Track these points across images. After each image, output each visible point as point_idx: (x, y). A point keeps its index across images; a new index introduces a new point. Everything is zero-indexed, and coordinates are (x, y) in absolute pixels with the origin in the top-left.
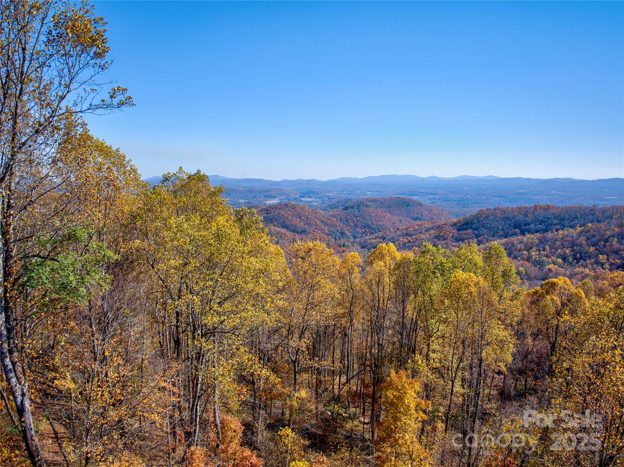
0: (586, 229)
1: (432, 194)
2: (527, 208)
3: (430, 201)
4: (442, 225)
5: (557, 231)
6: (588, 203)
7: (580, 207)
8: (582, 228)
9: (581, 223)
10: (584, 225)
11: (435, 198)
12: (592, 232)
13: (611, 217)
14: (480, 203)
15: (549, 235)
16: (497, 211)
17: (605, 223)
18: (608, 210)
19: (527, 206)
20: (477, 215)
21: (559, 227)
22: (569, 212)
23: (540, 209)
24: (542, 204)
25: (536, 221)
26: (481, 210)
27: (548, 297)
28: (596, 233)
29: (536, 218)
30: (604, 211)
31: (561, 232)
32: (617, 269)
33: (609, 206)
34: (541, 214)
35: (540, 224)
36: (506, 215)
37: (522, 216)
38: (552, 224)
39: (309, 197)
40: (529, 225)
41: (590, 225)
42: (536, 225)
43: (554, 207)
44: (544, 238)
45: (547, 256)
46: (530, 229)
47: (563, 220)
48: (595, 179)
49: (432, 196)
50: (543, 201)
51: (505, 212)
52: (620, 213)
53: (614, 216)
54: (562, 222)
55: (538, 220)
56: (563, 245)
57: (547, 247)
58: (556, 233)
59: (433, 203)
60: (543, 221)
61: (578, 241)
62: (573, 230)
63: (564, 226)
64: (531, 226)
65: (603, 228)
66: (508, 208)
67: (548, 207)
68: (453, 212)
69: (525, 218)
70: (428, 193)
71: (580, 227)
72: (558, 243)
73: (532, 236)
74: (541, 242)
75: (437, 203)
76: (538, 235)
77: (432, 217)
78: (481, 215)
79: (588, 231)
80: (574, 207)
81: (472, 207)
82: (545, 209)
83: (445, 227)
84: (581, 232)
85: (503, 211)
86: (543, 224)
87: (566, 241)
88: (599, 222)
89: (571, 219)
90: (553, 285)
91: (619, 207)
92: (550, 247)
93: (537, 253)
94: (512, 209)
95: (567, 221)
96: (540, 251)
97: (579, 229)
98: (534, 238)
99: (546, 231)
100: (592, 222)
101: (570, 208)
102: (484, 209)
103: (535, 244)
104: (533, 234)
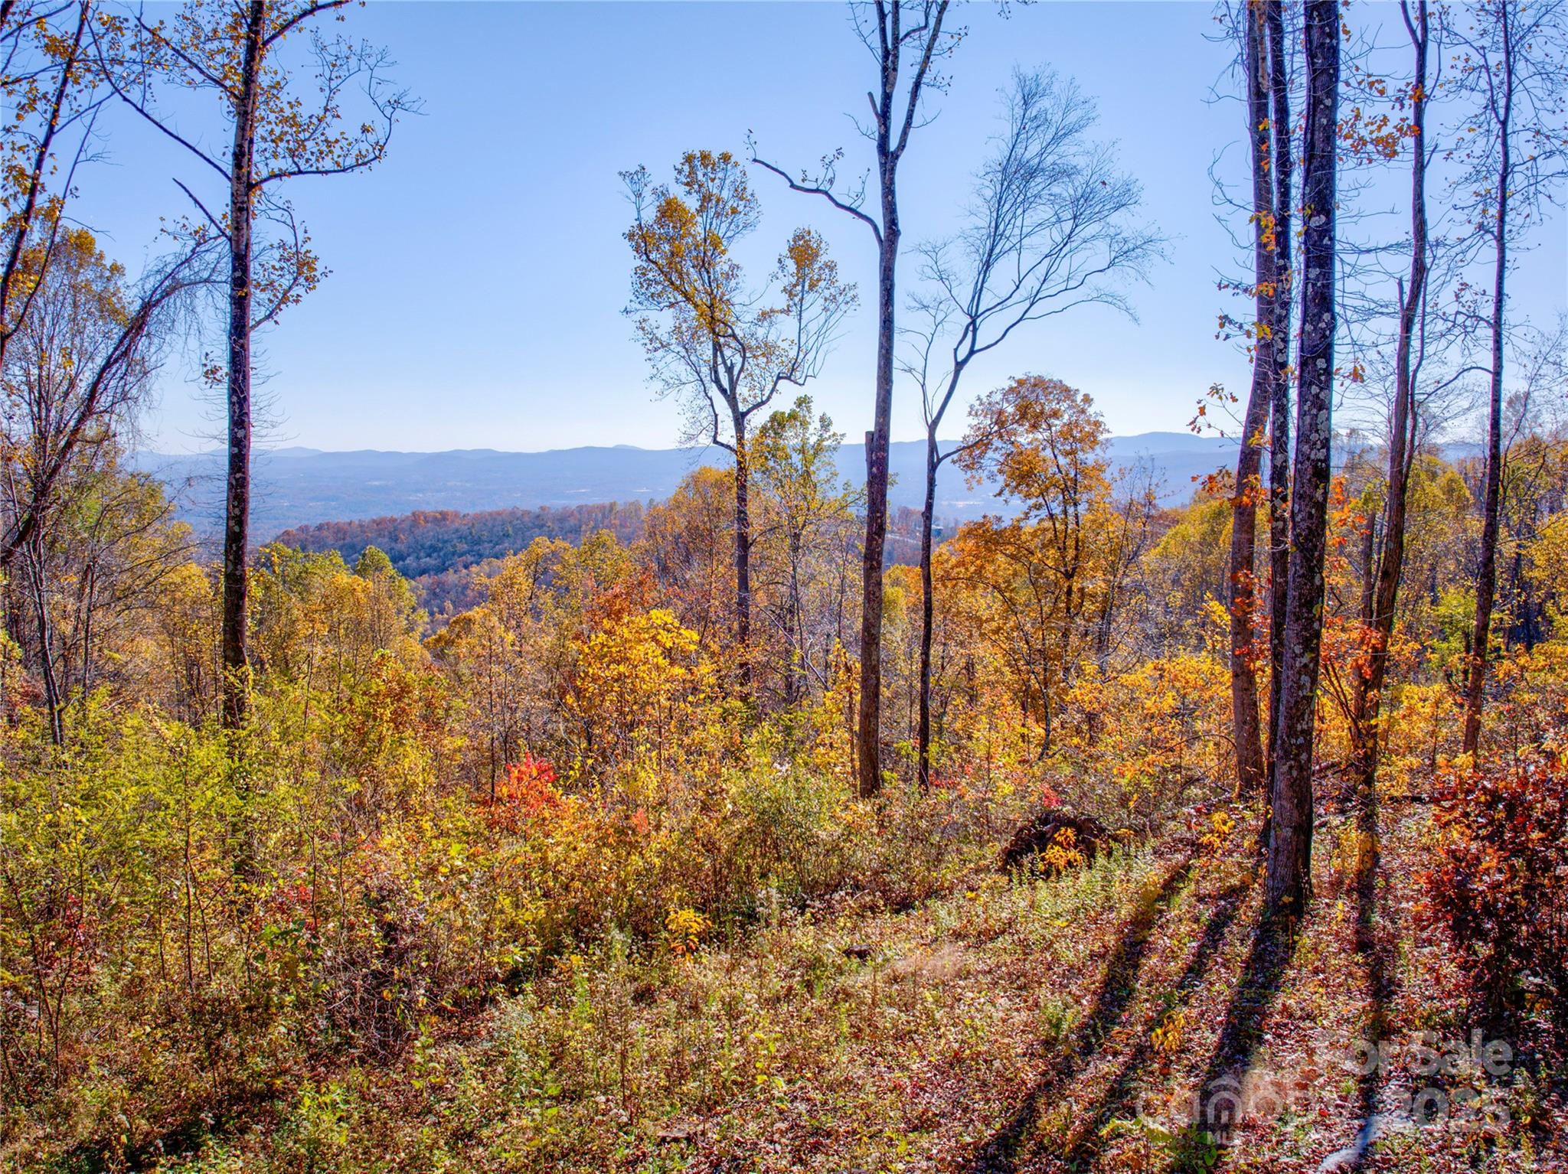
5: (466, 567)
6: (529, 504)
7: (513, 513)
9: (517, 545)
14: (276, 519)
15: (450, 577)
16: (325, 533)
18: (571, 514)
19: (395, 515)
21: (470, 559)
22: (490, 524)
23: (427, 522)
24: (428, 509)
25: (418, 548)
26: (283, 534)
29: (417, 542)
30: (562, 518)
31: (475, 569)
34: (428, 533)
35: (429, 555)
36: (348, 540)
37: (387, 540)
38: (454, 554)
40: (404, 560)
42: (418, 558)
43: (456, 515)
44: (439, 584)
47: (478, 542)
50: (431, 503)
51: (345, 533)
52: (595, 519)
53: (584, 528)
54: (476, 548)
55: (422, 546)
57: (449, 605)
58: (464, 571)
60: (433, 550)
62: (500, 563)
63: (481, 556)
64: (408, 561)
66: (350, 524)
67: (444, 516)
69: (395, 545)
73: (413, 582)
74: (434, 594)
76: (425, 578)
78: (286, 543)
80: (499, 514)
82: (436, 521)
85: (339, 531)
86: (435, 555)
89: (495, 539)
91: (593, 507)
92: (453, 603)
94: (361, 526)
95: (486, 545)
96: (434, 613)
98: (417, 588)
99: (442, 569)
101: (490, 514)
102: (292, 528)
104: (413, 578)
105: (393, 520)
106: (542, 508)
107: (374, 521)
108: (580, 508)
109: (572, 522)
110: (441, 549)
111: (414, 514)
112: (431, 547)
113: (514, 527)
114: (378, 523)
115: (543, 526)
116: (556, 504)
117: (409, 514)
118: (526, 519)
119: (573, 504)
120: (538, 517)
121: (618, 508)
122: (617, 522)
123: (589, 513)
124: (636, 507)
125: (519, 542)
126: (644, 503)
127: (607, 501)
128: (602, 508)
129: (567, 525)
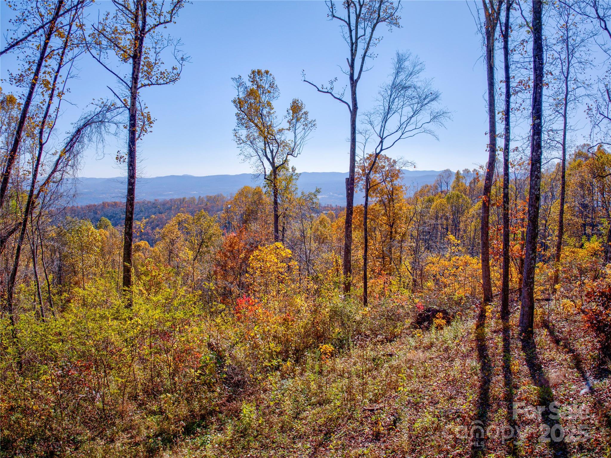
105: (95, 206)
106: (156, 200)
107: (87, 206)
108: (171, 200)
109: (168, 205)
110: (115, 217)
111: (103, 203)
112: (111, 216)
113: (144, 208)
114: (89, 206)
115: (156, 207)
116: (161, 198)
117: (101, 203)
118: (149, 204)
119: (168, 198)
120: (154, 203)
121: (187, 200)
122: (186, 205)
123: (175, 202)
124: (193, 199)
125: (147, 214)
126: (197, 197)
127: (182, 197)
128: (180, 200)
129: (166, 207)
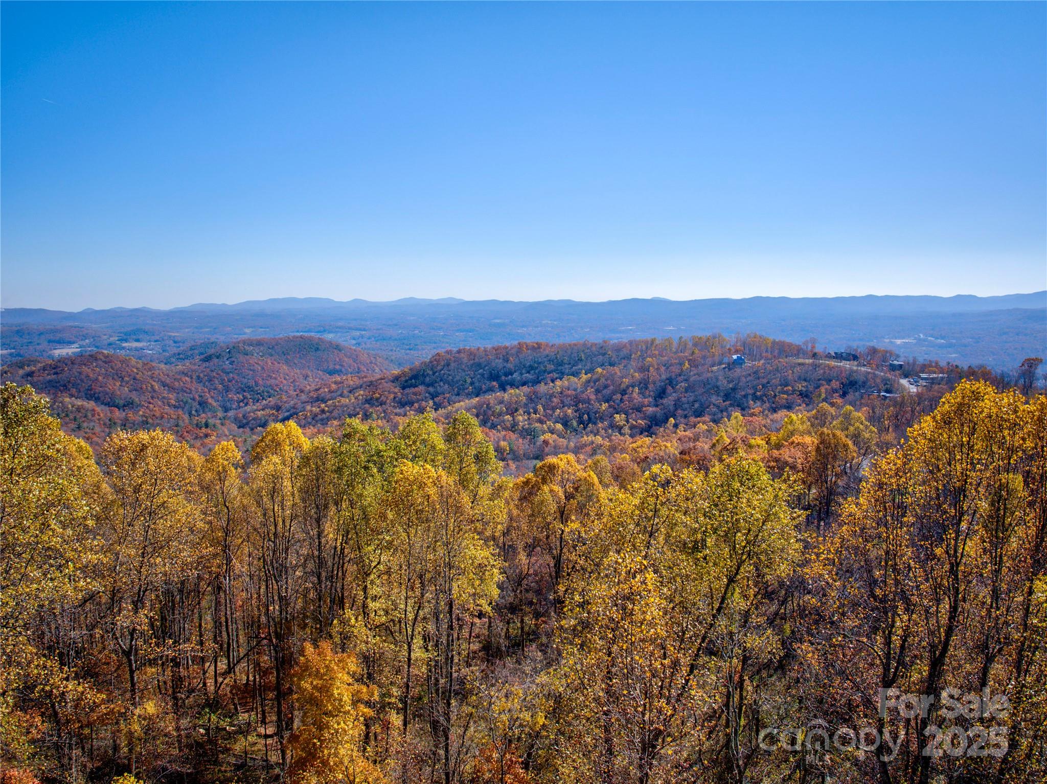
0: (595, 377)
1: (357, 329)
2: (507, 348)
3: (354, 342)
4: (376, 381)
5: (553, 381)
6: (595, 337)
7: (584, 345)
8: (589, 375)
9: (588, 367)
10: (591, 371)
11: (362, 336)
12: (603, 380)
13: (628, 358)
14: (435, 343)
15: (542, 388)
16: (462, 355)
17: (621, 367)
18: (625, 346)
19: (508, 344)
20: (431, 362)
21: (556, 375)
22: (569, 353)
23: (527, 349)
24: (529, 340)
25: (521, 367)
26: (438, 354)
27: (546, 488)
28: (609, 382)
29: (521, 363)
30: (618, 349)
31: (558, 383)
32: (641, 433)
33: (625, 341)
34: (528, 357)
35: (528, 372)
36: (477, 360)
37: (501, 361)
38: (545, 371)
39: (137, 340)
40: (511, 374)
41: (599, 370)
42: (521, 374)
43: (547, 345)
44: (535, 393)
45: (541, 421)
46: (514, 380)
47: (561, 364)
48: (605, 300)
49: (358, 333)
50: (531, 337)
51: (475, 356)
52: (642, 351)
53: (633, 356)
54: (560, 368)
55: (524, 366)
56: (562, 402)
57: (540, 407)
58: (551, 384)
59: (359, 344)
60: (531, 369)
61: (584, 396)
62: (576, 379)
63: (563, 374)
64: (514, 376)
65: (619, 374)
66: (478, 349)
67: (539, 346)
68: (393, 358)
69: (505, 364)
70: (350, 328)
71: (586, 374)
72: (555, 400)
73: (517, 391)
74: (530, 400)
75: (365, 344)
76: (525, 389)
77: (359, 368)
78: (438, 361)
79: (598, 380)
80: (575, 345)
81: (423, 349)
82: (533, 348)
83: (380, 383)
84: (588, 381)
85: (471, 354)
86: (532, 372)
87: (568, 396)
88: (612, 364)
89: (572, 362)
90: (552, 468)
91: (640, 341)
92: (544, 406)
93: (526, 418)
94: (485, 351)
95: (566, 366)
96: (529, 414)
97: (584, 377)
98: (520, 395)
99: (537, 382)
100: (602, 365)
101: (570, 345)
102: (442, 351)
103: (522, 403)
104: (517, 388)
106: (605, 342)
107: (493, 348)
108: (631, 343)
109: (625, 352)
110: (537, 368)
111: (519, 344)
112: (530, 366)
113: (585, 354)
114: (496, 349)
115: (604, 354)
116: (614, 339)
117: (516, 343)
118: (594, 349)
120: (602, 347)
121: (657, 342)
122: (657, 352)
123: (637, 346)
124: (669, 342)
125: (589, 364)
126: (676, 339)
127: (649, 338)
128: (646, 342)
129: (622, 354)
